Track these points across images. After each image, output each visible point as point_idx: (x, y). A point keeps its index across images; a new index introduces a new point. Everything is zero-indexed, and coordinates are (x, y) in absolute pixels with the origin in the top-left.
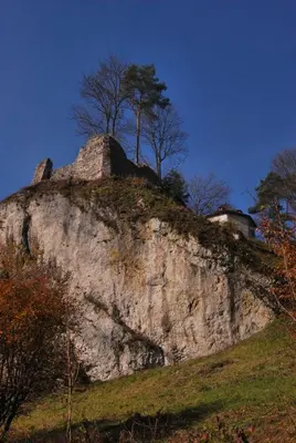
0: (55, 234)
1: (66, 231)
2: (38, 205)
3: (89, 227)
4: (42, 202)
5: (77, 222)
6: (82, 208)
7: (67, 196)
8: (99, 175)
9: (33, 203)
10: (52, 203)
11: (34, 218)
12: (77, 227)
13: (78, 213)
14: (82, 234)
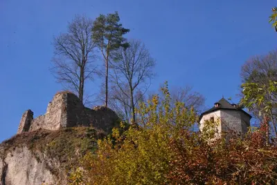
0: (22, 178)
1: (28, 178)
2: (12, 156)
3: (41, 174)
4: (15, 153)
5: (35, 170)
6: (38, 160)
7: (31, 148)
8: (58, 126)
9: (9, 154)
10: (21, 155)
11: (10, 166)
12: (34, 174)
13: (36, 163)
14: (37, 180)
